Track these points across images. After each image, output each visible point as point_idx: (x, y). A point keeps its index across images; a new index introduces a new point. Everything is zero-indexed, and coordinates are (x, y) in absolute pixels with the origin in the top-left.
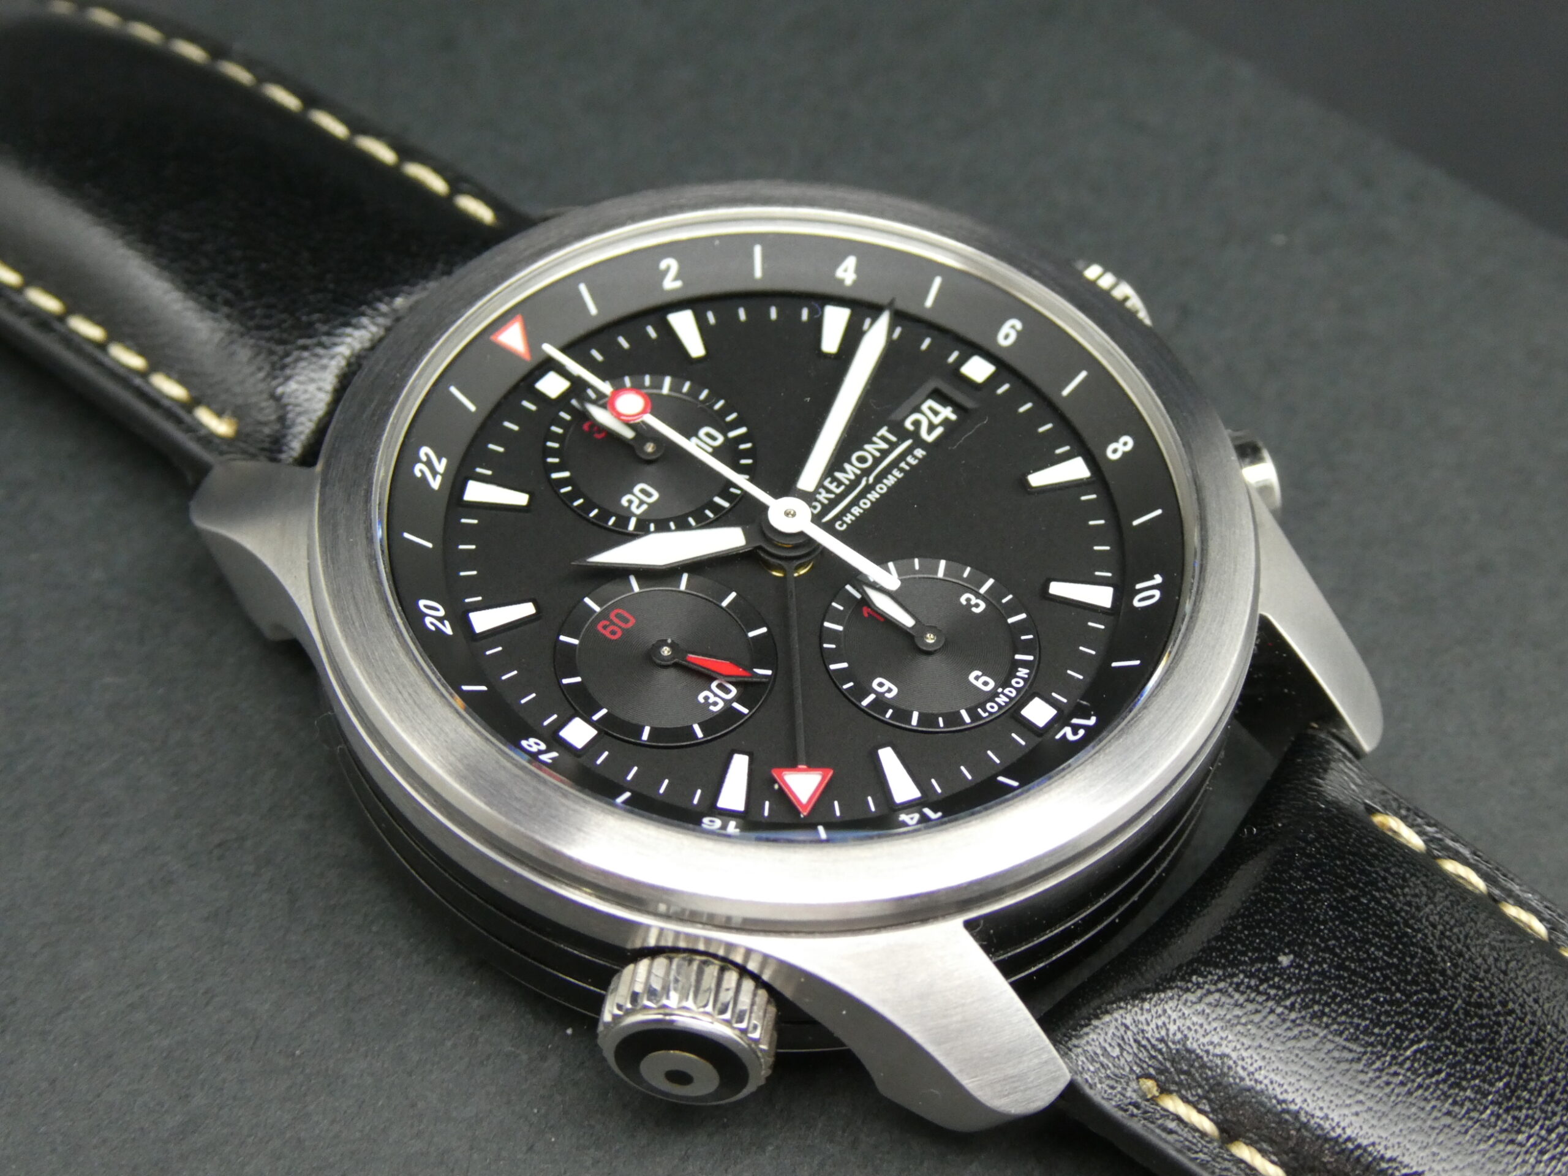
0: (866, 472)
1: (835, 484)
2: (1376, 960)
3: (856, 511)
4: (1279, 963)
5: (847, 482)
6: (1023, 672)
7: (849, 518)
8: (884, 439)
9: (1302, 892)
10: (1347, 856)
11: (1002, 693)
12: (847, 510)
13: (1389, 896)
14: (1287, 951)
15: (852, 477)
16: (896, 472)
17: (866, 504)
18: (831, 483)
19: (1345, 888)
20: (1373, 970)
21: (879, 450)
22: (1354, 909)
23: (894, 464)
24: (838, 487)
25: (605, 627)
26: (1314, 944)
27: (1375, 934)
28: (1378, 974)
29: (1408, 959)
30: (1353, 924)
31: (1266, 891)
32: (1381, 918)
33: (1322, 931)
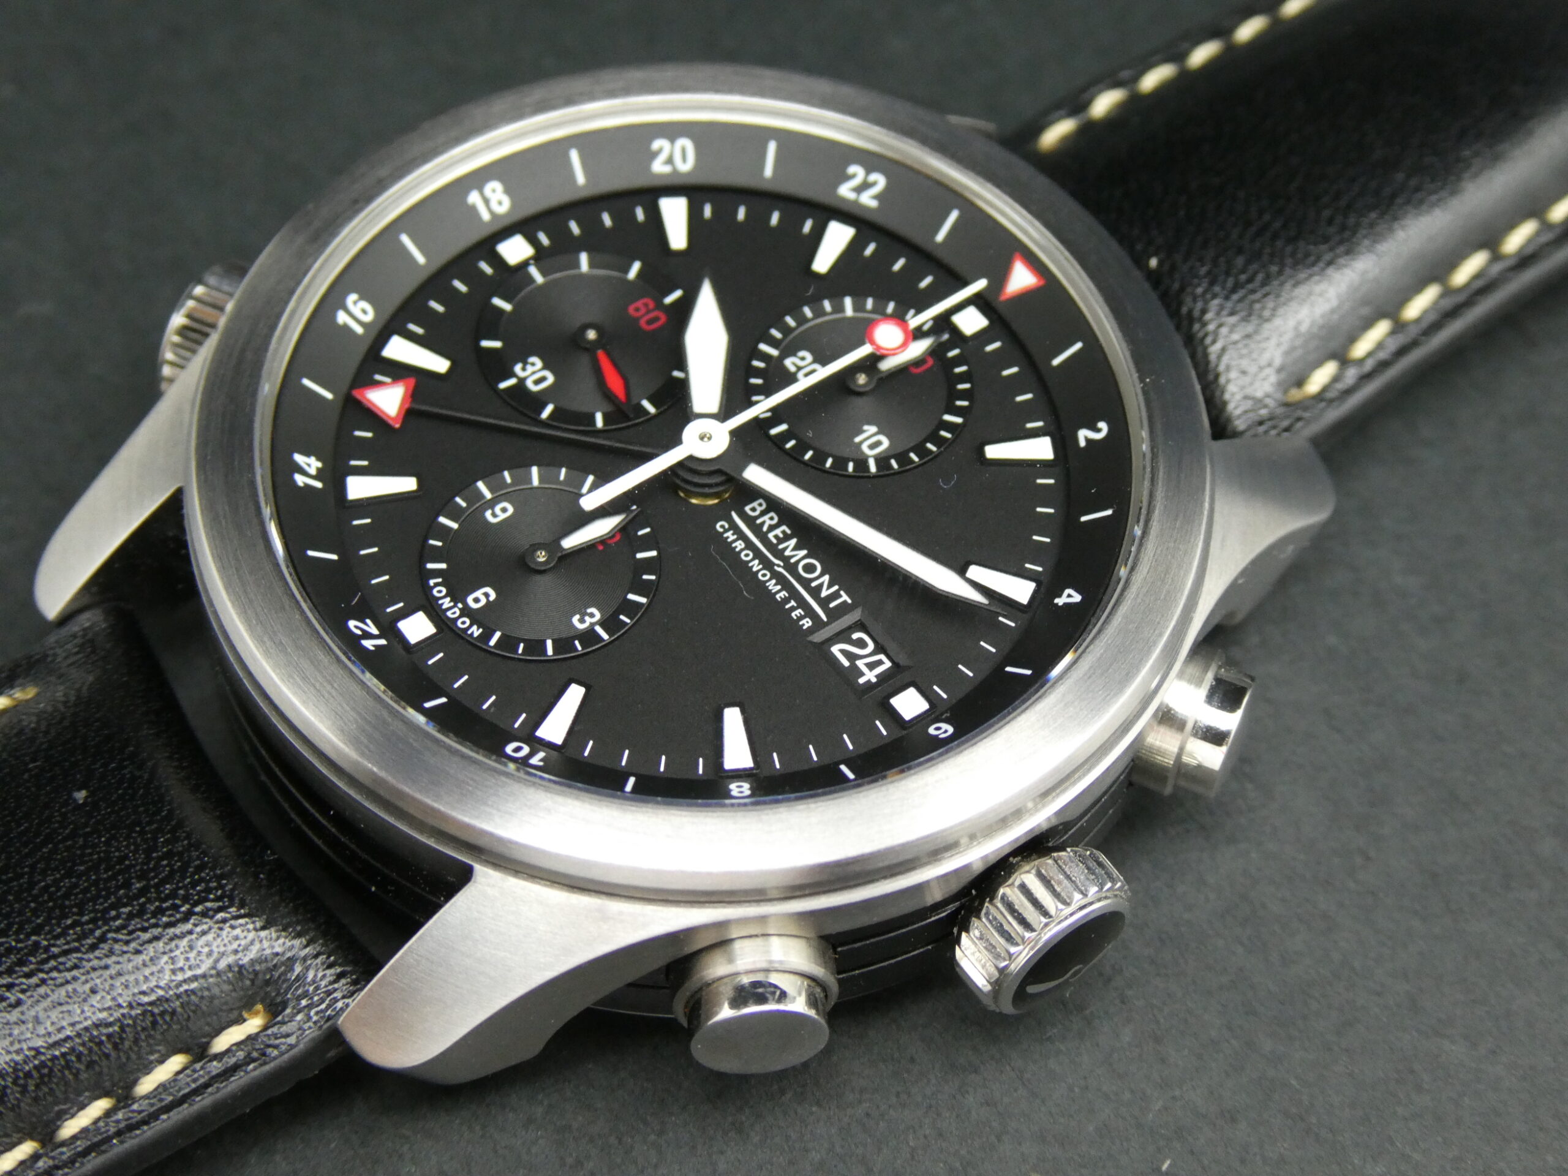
0: (792, 568)
1: (781, 536)
2: (44, 873)
3: (739, 545)
4: (79, 790)
5: (781, 547)
6: (476, 631)
7: (730, 536)
8: (835, 596)
9: (155, 839)
10: (187, 906)
11: (455, 606)
12: (742, 536)
13: (118, 923)
14: (89, 800)
15: (787, 553)
16: (783, 594)
17: (746, 556)
18: (784, 532)
19: (144, 882)
20: (33, 867)
21: (821, 585)
22: (114, 877)
23: (794, 594)
24: (776, 537)
25: (646, 305)
26: (86, 825)
27: (76, 886)
28: (26, 869)
29: (33, 905)
30: (95, 868)
31: (170, 812)
32: (94, 900)
33: (99, 837)
